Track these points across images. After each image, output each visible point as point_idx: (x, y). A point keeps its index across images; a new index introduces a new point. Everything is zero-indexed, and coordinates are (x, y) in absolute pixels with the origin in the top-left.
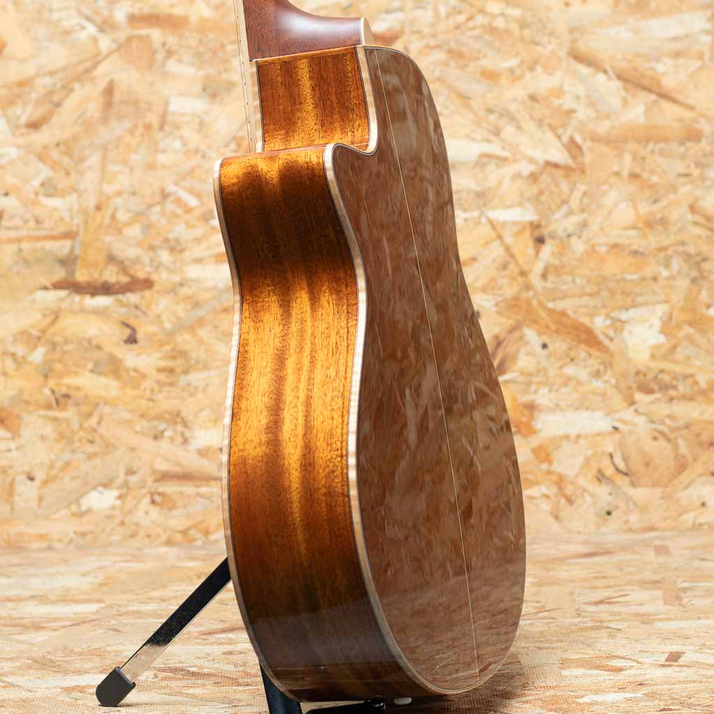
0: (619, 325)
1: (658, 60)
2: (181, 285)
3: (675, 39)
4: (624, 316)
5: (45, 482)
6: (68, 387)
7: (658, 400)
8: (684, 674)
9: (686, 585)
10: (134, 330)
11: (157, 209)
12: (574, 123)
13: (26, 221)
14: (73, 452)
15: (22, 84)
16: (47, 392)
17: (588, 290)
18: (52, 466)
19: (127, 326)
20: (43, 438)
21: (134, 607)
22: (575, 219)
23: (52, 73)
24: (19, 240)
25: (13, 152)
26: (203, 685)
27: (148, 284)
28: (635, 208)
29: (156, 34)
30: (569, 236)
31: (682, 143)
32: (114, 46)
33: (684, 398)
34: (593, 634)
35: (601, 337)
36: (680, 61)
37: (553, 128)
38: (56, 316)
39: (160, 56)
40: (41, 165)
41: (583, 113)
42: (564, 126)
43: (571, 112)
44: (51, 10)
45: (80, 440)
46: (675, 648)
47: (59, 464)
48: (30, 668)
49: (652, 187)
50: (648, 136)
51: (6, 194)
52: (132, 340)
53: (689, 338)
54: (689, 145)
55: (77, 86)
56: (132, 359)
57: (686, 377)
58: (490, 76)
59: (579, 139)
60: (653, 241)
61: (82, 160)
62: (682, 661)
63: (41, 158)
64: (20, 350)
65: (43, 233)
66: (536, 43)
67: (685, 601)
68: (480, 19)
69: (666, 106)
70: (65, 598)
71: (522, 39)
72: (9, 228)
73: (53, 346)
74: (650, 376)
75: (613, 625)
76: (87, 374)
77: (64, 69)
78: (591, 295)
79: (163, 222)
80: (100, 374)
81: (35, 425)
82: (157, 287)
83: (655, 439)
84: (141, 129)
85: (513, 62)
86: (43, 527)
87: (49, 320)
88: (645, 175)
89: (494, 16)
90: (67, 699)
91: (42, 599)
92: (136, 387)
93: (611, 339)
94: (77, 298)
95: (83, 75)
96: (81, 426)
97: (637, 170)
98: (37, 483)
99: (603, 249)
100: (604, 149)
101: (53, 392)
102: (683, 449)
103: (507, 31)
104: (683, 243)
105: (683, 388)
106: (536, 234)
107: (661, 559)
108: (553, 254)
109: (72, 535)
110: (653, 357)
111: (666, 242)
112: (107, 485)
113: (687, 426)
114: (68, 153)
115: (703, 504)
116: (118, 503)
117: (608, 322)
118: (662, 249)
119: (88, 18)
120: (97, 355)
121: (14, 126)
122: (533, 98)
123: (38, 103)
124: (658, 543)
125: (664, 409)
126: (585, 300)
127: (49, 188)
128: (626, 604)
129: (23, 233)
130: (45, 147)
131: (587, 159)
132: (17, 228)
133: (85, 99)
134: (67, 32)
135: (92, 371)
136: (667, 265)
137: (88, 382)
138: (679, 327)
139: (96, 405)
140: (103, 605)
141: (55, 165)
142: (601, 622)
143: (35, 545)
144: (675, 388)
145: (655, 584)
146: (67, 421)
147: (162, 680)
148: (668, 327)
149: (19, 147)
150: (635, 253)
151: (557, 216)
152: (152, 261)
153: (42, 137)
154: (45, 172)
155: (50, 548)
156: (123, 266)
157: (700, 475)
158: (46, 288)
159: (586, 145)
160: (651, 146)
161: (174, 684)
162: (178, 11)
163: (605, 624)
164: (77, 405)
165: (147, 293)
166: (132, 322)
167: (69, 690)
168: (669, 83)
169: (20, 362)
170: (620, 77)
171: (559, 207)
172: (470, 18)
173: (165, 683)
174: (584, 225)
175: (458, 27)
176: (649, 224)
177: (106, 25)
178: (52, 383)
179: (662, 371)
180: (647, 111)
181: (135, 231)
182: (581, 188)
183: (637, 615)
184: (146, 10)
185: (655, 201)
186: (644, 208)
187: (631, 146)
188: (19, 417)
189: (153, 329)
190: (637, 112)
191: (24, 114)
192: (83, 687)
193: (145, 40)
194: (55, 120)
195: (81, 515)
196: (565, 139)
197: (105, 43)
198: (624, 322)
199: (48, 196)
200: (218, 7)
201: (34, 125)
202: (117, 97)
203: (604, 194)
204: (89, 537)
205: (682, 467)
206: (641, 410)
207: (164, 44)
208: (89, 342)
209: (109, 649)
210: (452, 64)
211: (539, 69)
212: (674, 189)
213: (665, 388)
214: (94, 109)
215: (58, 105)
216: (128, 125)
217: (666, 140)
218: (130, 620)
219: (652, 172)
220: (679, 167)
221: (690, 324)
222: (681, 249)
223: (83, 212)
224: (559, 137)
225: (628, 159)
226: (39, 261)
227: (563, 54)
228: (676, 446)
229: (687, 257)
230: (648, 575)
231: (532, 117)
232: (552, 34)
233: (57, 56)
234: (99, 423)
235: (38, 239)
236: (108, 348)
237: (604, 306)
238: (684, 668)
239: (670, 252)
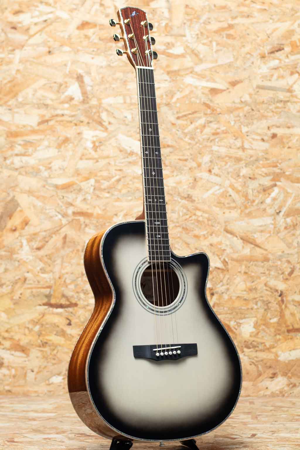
0: (239, 325)
1: (255, 233)
2: (87, 305)
3: (261, 226)
4: (241, 321)
5: (37, 373)
6: (47, 340)
7: (252, 351)
8: (257, 440)
9: (259, 414)
10: (70, 321)
11: (80, 279)
12: (225, 254)
13: (34, 282)
14: (48, 362)
15: (35, 234)
16: (39, 341)
17: (229, 312)
18: (40, 367)
19: (68, 319)
20: (37, 357)
21: (68, 415)
22: (225, 287)
23: (45, 231)
24: (31, 288)
25: (31, 258)
26: (91, 439)
27: (76, 305)
28: (246, 284)
29: (82, 219)
30: (223, 293)
31: (262, 262)
32: (67, 222)
33: (261, 351)
34: (227, 427)
35: (233, 329)
36: (263, 234)
37: (218, 256)
38: (44, 315)
39: (83, 226)
40: (40, 262)
41: (229, 251)
42: (222, 255)
43: (224, 250)
44: (46, 210)
45: (50, 359)
46: (254, 433)
47: (43, 367)
48: (31, 431)
49: (252, 277)
50: (251, 259)
51: (28, 272)
52: (70, 324)
53: (263, 330)
54: (265, 263)
55: (54, 236)
56: (69, 331)
57: (262, 343)
58: (197, 237)
59: (227, 260)
60: (252, 295)
61: (54, 261)
62: (256, 437)
63: (41, 260)
64: (31, 326)
65: (40, 286)
66: (212, 226)
67: (259, 419)
68: (194, 217)
69: (257, 249)
70: (44, 411)
71: (208, 225)
72: (28, 284)
73: (42, 325)
74: (250, 342)
75: (233, 425)
76: (53, 335)
77: (49, 230)
78: (230, 314)
79: (82, 283)
80: (58, 335)
81: (35, 353)
82: (79, 306)
83: (251, 365)
84: (75, 251)
85: (205, 232)
86: (36, 389)
87: (41, 316)
88: (250, 273)
89: (199, 216)
90: (45, 442)
91: (36, 411)
92: (71, 341)
93: (236, 329)
94: (51, 309)
95: (56, 232)
96: (51, 354)
97: (247, 271)
98: (35, 373)
99: (234, 298)
100: (235, 263)
101: (41, 341)
102: (260, 368)
103: (203, 222)
104: (262, 297)
105: (261, 347)
106: (211, 292)
107: (252, 406)
108: (217, 299)
109: (46, 391)
110: (251, 336)
111: (256, 296)
112: (59, 374)
113: (262, 361)
114: (50, 259)
115: (267, 388)
116: (63, 381)
117: (235, 323)
118: (255, 299)
119: (58, 212)
120: (57, 329)
121: (32, 248)
122: (211, 245)
123: (40, 241)
124: (251, 401)
125: (254, 354)
126: (227, 316)
127: (43, 271)
128: (238, 419)
129: (33, 286)
130: (42, 256)
131: (230, 266)
132: (31, 284)
133: (56, 240)
134: (51, 217)
135: (55, 335)
136: (256, 304)
137: (54, 338)
138: (260, 326)
139: (56, 347)
140: (56, 414)
141: (45, 263)
142: (229, 424)
143: (33, 395)
144: (258, 347)
145: (249, 413)
146: (46, 352)
147: (77, 437)
148: (256, 325)
149: (33, 256)
150: (245, 300)
151: (219, 286)
152: (77, 297)
153: (41, 253)
154: (42, 265)
155: (38, 396)
156: (67, 299)
157: (266, 378)
158: (40, 305)
159: (229, 262)
160: (252, 262)
161: (81, 438)
162: (90, 211)
163: (231, 425)
164: (50, 346)
165: (75, 308)
166: (70, 318)
167: (45, 439)
168: (258, 241)
169: (30, 330)
170: (242, 239)
171: (219, 283)
172: (190, 217)
173: (78, 438)
174: (228, 289)
175: (186, 220)
176: (251, 290)
177: (65, 215)
178: (41, 338)
179: (253, 341)
180: (250, 251)
181: (72, 287)
182: (227, 276)
183: (242, 422)
184: (79, 210)
185: (253, 282)
186: (249, 284)
187: (245, 262)
188: (29, 350)
189: (77, 320)
190: (247, 251)
191: (35, 245)
192: (51, 438)
193: (78, 221)
194: (46, 247)
195: (49, 385)
196: (222, 259)
197: (64, 221)
198: (240, 324)
199: (42, 273)
200: (104, 210)
201: (39, 249)
202: (67, 240)
203: (235, 279)
204: (52, 393)
205: (260, 375)
206: (246, 354)
207: (84, 222)
208: (55, 324)
209: (59, 427)
210: (184, 232)
211: (214, 235)
212: (259, 278)
213: (254, 347)
214: (59, 244)
215: (47, 242)
216: (71, 250)
217: (257, 261)
218: (66, 419)
219: (252, 272)
220: (261, 270)
221: (264, 325)
222: (261, 299)
223: (54, 279)
224: (220, 259)
225: (243, 267)
226: (38, 295)
227: (222, 230)
228: (258, 367)
229: (263, 301)
230: (246, 411)
231: (211, 251)
232: (219, 223)
233: (48, 225)
234: (57, 353)
235: (38, 288)
236: (61, 327)
237: (234, 318)
238: (257, 439)
239: (257, 300)
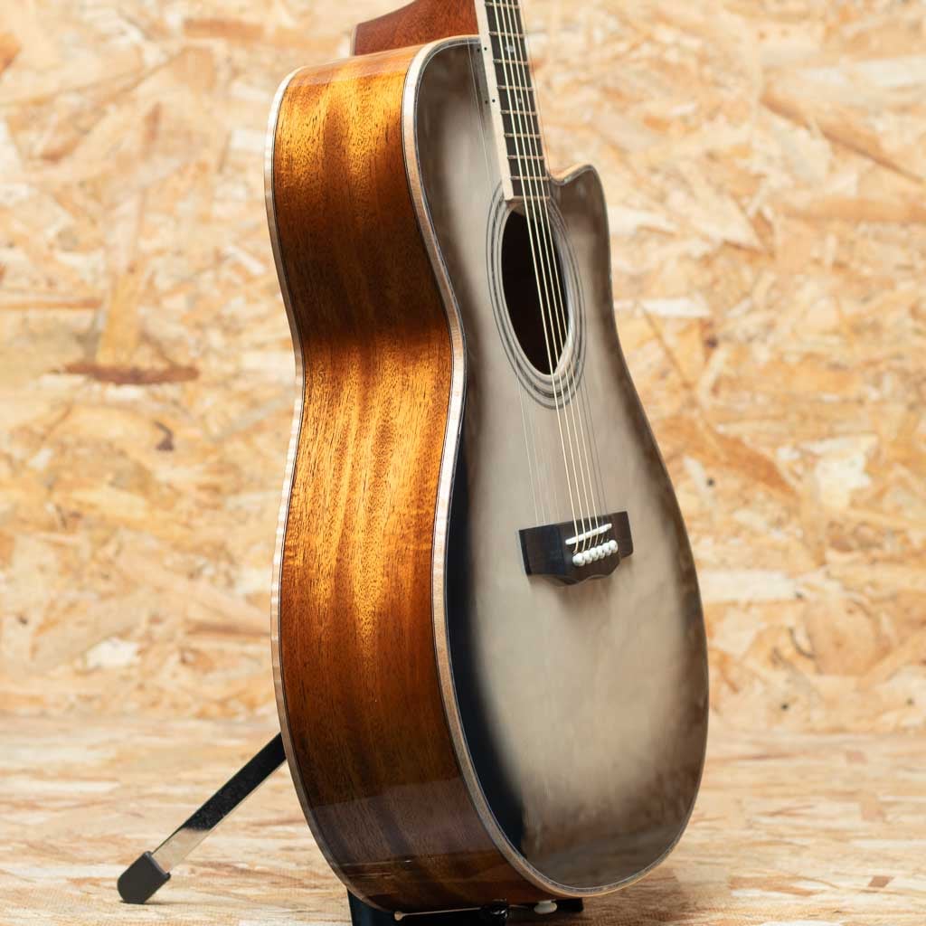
0: (810, 460)
1: (878, 114)
2: (237, 375)
3: (902, 89)
4: (817, 448)
5: (42, 629)
6: (80, 503)
7: (854, 563)
8: (895, 903)
9: (890, 798)
10: (170, 434)
11: (208, 276)
12: (764, 192)
13: (35, 283)
14: (81, 589)
15: (42, 102)
16: (50, 508)
17: (772, 411)
18: (52, 606)
19: (160, 426)
20: (42, 569)
21: (159, 789)
22: (758, 319)
23: (79, 90)
24: (24, 307)
25: (23, 191)
26: (256, 885)
27: (191, 373)
28: (838, 306)
29: (219, 46)
30: (750, 339)
31: (904, 225)
32: (163, 59)
33: (892, 560)
34: (771, 849)
35: (786, 475)
36: (908, 119)
37: (736, 197)
38: (68, 408)
39: (223, 75)
40: (58, 210)
41: (776, 180)
42: (751, 195)
43: (759, 177)
44: (83, 8)
45: (92, 575)
46: (881, 872)
47: (62, 604)
48: (25, 853)
49: (862, 281)
50: (858, 213)
51: (11, 245)
52: (167, 446)
53: (902, 482)
54: (915, 228)
55: (111, 108)
56: (165, 470)
57: (896, 532)
58: (656, 124)
59: (768, 213)
60: (860, 351)
61: (113, 206)
62: (890, 886)
63: (60, 199)
64: (18, 452)
65: (56, 299)
66: (717, 84)
67: (889, 818)
68: (646, 50)
69: (887, 176)
70: (66, 774)
71: (701, 79)
72: (12, 291)
73: (62, 448)
74: (848, 529)
75: (798, 841)
76: (105, 488)
77: (96, 86)
78: (776, 418)
79: (216, 293)
80: (122, 488)
81: (33, 552)
82: (203, 378)
83: (850, 612)
84: (192, 170)
85: (688, 108)
86: (36, 687)
87: (59, 413)
88: (854, 265)
89: (665, 47)
90: (78, 893)
91: (38, 774)
92: (169, 507)
93: (799, 478)
94: (97, 387)
95: (122, 95)
96: (93, 556)
97: (844, 258)
98: (31, 628)
99: (793, 359)
100: (800, 227)
101: (59, 509)
102: (887, 626)
103: (682, 68)
104: (899, 357)
105: (891, 547)
106: (708, 333)
107: (857, 767)
108: (728, 363)
109: (73, 699)
110: (853, 504)
111: (877, 353)
112: (124, 635)
113: (894, 598)
114: (96, 196)
115: (910, 702)
116: (137, 660)
117: (796, 455)
118: (872, 363)
119: (132, 21)
120: (121, 463)
121: (27, 156)
122: (712, 156)
123: (60, 128)
124: (848, 747)
125: (864, 574)
126: (766, 425)
127: (68, 241)
128: (814, 817)
129: (31, 298)
130: (66, 187)
131: (779, 239)
132: (22, 291)
133: (120, 125)
134: (103, 38)
135: (112, 484)
136: (877, 383)
137: (106, 499)
138: (889, 466)
139: (114, 529)
140: (116, 785)
141: (77, 211)
142: (781, 836)
143: (24, 710)
144: (879, 546)
145: (849, 796)
146: (76, 549)
147: (202, 875)
148: (874, 465)
149: (31, 184)
150: (836, 367)
151: (737, 311)
152: (199, 342)
153: (63, 173)
154: (64, 219)
155: (43, 715)
156: (160, 349)
157: (910, 663)
158: (56, 372)
159: (779, 222)
160: (863, 227)
161: (218, 882)
162: (250, 18)
163: (787, 840)
164: (90, 527)
165: (190, 386)
166: (170, 423)
167: (78, 882)
168: (890, 146)
169: (16, 466)
170: (829, 135)
171: (738, 301)
172: (634, 47)
173: (205, 880)
174: (770, 326)
175: (617, 58)
176: (857, 329)
177: (154, 31)
178: (57, 497)
179: (864, 524)
180: (861, 181)
181: (178, 303)
182: (769, 277)
183: (828, 831)
184: (209, 14)
185: (866, 300)
186: (851, 308)
187: (836, 225)
188: (11, 540)
189: (195, 432)
190: (847, 181)
191: (40, 141)
192: (97, 880)
193: (206, 54)
194: (81, 153)
195: (86, 673)
196: (751, 211)
197: (152, 54)
198: (816, 457)
199: (66, 250)
200: (305, 15)
201: (53, 157)
202: (164, 126)
203: (799, 287)
204: (96, 704)
205: (884, 650)
206: (836, 573)
207: (229, 60)
208: (110, 445)
209: (128, 836)
210: (608, 106)
211: (721, 119)
212: (890, 284)
213: (866, 545)
214: (132, 141)
215: (86, 132)
216: (175, 162)
217: (883, 220)
218: (155, 804)
219: (864, 261)
220: (899, 256)
221: (905, 463)
222: (896, 364)
223: (112, 274)
224: (743, 209)
225: (831, 242)
226: (49, 335)
227: (753, 100)
228: (876, 623)
229: (904, 375)
230: (838, 785)
231: (708, 181)
232: (741, 73)
233: (87, 68)
234: (118, 553)
235: (50, 306)
236: (135, 454)
237: (792, 433)
238: (893, 896)
239: (882, 367)
